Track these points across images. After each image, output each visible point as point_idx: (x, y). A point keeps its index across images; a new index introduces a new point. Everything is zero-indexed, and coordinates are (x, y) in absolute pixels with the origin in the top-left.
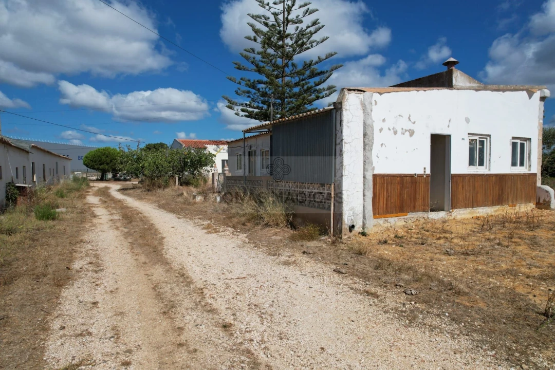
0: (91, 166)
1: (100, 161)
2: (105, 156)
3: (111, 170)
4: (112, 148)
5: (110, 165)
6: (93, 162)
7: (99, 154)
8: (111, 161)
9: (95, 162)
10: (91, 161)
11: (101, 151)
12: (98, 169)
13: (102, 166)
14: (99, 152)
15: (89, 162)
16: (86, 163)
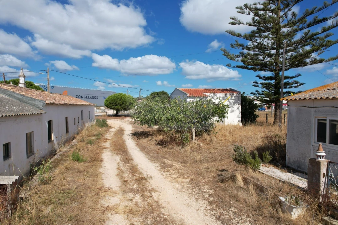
0: (110, 107)
1: (115, 103)
2: (119, 100)
3: (122, 109)
4: (123, 94)
5: (122, 106)
6: (111, 104)
7: (115, 98)
8: (123, 103)
9: (112, 104)
10: (110, 103)
11: (116, 96)
12: (114, 109)
13: (117, 107)
14: (115, 96)
15: (108, 103)
16: (106, 104)
